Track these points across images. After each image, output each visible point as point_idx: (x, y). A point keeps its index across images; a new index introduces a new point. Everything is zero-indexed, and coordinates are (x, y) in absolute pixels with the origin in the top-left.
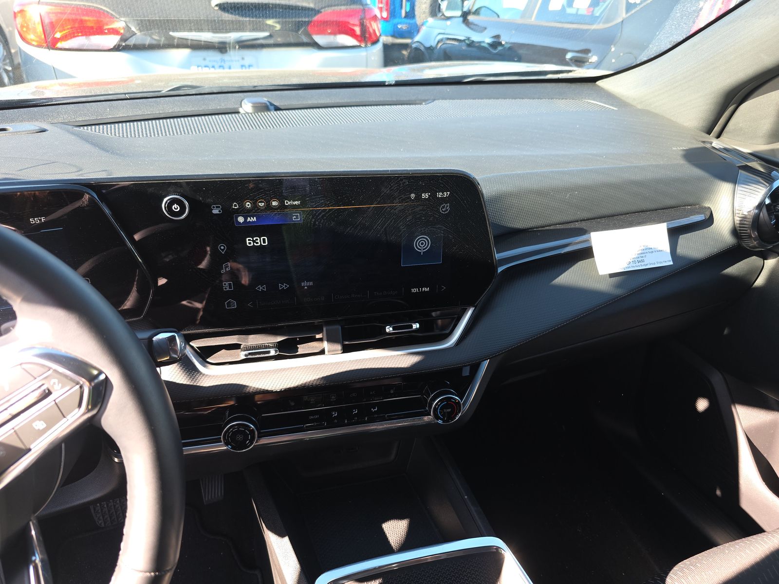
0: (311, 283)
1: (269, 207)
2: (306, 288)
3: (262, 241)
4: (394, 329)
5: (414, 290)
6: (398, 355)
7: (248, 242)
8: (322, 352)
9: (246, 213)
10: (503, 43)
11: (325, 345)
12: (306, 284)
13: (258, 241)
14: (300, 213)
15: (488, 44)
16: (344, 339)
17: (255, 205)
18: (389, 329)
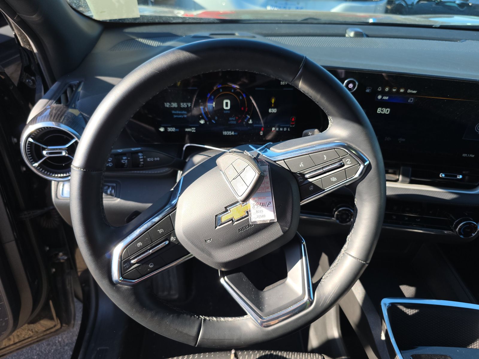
0: (404, 140)
1: (398, 92)
2: (400, 142)
3: (386, 111)
4: (446, 175)
5: (464, 155)
6: (443, 192)
7: (378, 110)
8: (397, 181)
9: (383, 93)
10: (470, 4)
11: (401, 178)
12: (401, 140)
13: (384, 111)
14: (414, 98)
15: (458, 4)
16: (412, 176)
17: (390, 90)
18: (442, 175)
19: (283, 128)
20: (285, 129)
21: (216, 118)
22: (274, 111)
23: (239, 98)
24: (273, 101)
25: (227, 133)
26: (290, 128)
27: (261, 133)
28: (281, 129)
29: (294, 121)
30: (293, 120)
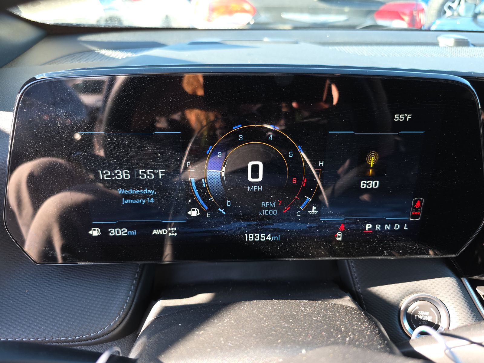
19: (392, 223)
20: (397, 227)
21: (229, 203)
22: (374, 184)
23: (286, 156)
24: (372, 161)
25: (255, 237)
26: (409, 223)
27: (339, 237)
28: (387, 227)
29: (420, 208)
30: (418, 205)
